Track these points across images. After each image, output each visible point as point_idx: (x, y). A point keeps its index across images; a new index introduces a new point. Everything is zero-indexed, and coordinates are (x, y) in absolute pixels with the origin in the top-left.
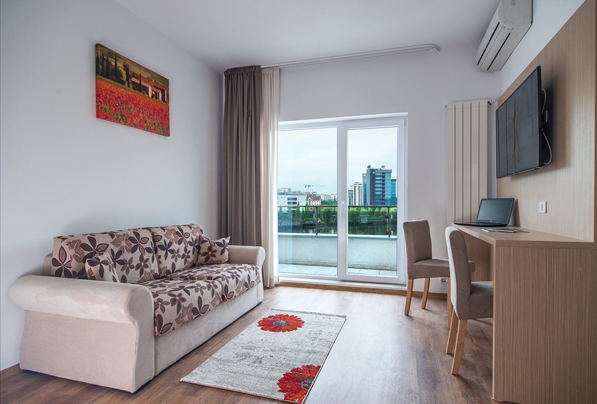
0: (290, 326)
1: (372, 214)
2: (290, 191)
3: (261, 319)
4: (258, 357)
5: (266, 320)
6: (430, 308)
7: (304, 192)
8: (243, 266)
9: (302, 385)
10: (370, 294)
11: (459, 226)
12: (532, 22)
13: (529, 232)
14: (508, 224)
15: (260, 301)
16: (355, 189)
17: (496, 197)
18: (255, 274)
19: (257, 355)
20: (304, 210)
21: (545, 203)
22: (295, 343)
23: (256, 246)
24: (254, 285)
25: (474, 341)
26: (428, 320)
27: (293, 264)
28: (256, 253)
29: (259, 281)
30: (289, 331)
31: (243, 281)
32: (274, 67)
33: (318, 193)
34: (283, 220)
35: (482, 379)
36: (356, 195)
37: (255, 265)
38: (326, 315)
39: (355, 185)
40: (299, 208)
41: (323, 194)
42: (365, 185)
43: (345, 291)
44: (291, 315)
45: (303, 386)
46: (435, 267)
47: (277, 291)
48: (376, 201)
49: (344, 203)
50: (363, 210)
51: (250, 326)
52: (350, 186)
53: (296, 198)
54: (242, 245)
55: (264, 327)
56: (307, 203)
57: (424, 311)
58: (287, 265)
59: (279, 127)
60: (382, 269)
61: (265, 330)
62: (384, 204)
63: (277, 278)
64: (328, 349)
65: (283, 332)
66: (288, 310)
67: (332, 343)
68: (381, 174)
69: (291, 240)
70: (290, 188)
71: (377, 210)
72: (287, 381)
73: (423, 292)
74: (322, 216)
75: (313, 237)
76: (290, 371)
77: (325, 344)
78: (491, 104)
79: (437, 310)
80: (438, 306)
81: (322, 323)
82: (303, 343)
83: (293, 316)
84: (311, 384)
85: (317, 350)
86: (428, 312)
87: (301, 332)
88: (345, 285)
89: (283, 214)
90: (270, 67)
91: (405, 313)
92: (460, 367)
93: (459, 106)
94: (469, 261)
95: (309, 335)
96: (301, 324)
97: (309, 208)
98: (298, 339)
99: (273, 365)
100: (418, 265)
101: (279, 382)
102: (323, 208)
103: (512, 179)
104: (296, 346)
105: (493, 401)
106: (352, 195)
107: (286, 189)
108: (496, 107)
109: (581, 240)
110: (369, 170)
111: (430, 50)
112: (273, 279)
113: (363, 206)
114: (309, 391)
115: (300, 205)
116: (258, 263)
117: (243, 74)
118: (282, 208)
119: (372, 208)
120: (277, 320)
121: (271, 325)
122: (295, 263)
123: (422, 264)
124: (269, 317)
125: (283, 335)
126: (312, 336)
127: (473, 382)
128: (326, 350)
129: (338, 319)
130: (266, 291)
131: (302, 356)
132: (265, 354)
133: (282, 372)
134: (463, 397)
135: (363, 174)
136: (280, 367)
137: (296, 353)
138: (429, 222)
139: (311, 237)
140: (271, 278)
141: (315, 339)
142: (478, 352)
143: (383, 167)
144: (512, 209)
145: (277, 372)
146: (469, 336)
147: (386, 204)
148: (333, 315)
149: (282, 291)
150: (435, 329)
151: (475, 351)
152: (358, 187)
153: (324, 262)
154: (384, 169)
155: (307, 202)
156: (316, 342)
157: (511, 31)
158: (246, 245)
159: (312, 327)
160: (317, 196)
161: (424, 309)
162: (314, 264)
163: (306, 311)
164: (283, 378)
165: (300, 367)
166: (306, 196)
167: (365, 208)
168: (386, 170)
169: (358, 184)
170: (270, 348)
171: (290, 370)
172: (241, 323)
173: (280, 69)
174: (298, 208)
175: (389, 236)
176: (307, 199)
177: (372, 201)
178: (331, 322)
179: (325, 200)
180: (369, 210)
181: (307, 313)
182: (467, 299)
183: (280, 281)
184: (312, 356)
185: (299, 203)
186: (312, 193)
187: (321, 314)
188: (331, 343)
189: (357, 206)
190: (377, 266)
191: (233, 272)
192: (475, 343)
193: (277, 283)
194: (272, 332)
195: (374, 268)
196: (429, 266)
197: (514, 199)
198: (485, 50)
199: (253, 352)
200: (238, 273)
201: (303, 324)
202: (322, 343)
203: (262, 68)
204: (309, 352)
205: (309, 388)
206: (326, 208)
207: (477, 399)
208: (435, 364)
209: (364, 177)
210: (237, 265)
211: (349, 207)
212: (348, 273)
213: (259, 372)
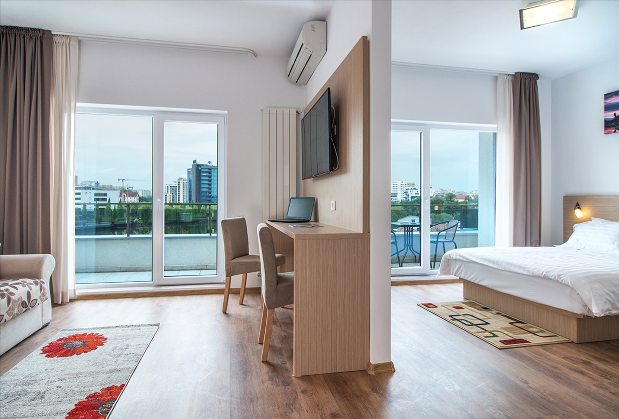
0: (88, 346)
1: (198, 211)
2: (98, 185)
3: (46, 344)
4: (40, 392)
5: (54, 344)
6: (247, 303)
7: (117, 187)
8: (20, 281)
9: (100, 411)
10: (188, 297)
11: (271, 222)
12: (326, 49)
13: (323, 227)
14: (311, 220)
15: (45, 322)
16: (179, 185)
17: (302, 196)
18: (39, 290)
19: (38, 390)
20: (117, 208)
21: (334, 202)
22: (93, 364)
23: (42, 253)
24: (37, 304)
25: (283, 327)
26: (245, 315)
27: (96, 272)
28: (40, 263)
29: (45, 299)
30: (86, 352)
31: (19, 299)
32: (70, 36)
33: (135, 189)
34: (88, 220)
35: (286, 361)
36: (180, 191)
37: (39, 278)
38: (135, 326)
39: (179, 180)
40: (110, 206)
41: (142, 190)
42: (190, 181)
43: (160, 296)
44: (91, 333)
45: (101, 413)
46: (250, 263)
47: (72, 307)
48: (202, 198)
49: (160, 200)
50: (188, 207)
51: (29, 355)
52: (173, 181)
53: (106, 194)
54: (21, 254)
55: (51, 353)
56: (121, 200)
57: (242, 306)
58: (89, 274)
59: (77, 109)
60: (203, 268)
61: (51, 357)
62: (210, 201)
63: (73, 291)
64: (136, 364)
65: (77, 354)
66: (86, 328)
67: (141, 356)
68: (208, 170)
69: (93, 244)
70: (98, 182)
71: (203, 207)
72: (80, 411)
73: (240, 288)
74: (140, 215)
75: (123, 239)
76: (84, 399)
77: (132, 358)
78: (299, 114)
79: (254, 304)
80: (255, 300)
81: (130, 336)
82: (105, 363)
83: (93, 333)
84: (111, 407)
85: (121, 367)
86: (245, 307)
87: (103, 350)
88: (161, 290)
89: (89, 212)
90: (66, 36)
91: (223, 312)
92: (269, 353)
93: (273, 111)
94: (277, 255)
95: (112, 352)
96: (103, 341)
97: (123, 206)
98: (98, 360)
99: (61, 396)
100: (235, 262)
101: (68, 415)
102: (141, 206)
103: (314, 181)
104: (93, 369)
105: (294, 378)
106: (176, 192)
107: (92, 182)
108: (302, 116)
109: (354, 232)
110: (195, 166)
111: (248, 54)
112: (67, 293)
113: (188, 204)
114: (108, 416)
115: (111, 202)
116: (43, 275)
117: (24, 35)
118: (87, 205)
119: (198, 205)
120: (70, 342)
121: (61, 349)
122: (99, 271)
123: (239, 261)
124: (58, 340)
125: (77, 359)
126: (116, 353)
127: (279, 364)
128: (132, 366)
129: (149, 329)
130: (56, 308)
131: (102, 378)
132: (49, 387)
133: (73, 403)
134: (269, 380)
135: (188, 169)
136: (71, 397)
137: (94, 376)
138: (246, 219)
139: (121, 240)
140: (65, 291)
141: (119, 355)
142: (285, 337)
143: (210, 162)
144: (313, 207)
145: (66, 404)
146: (279, 323)
147: (213, 201)
148: (145, 325)
149: (80, 307)
150: (250, 322)
151: (283, 337)
152: (182, 183)
153: (136, 266)
154: (210, 165)
155: (121, 198)
156: (120, 359)
157: (312, 53)
158: (27, 254)
159: (117, 342)
160: (133, 191)
161: (242, 304)
162: (124, 270)
163: (110, 326)
164: (74, 409)
165: (98, 392)
166: (120, 191)
167: (190, 205)
168: (212, 166)
169: (183, 179)
170: (57, 377)
171: (85, 397)
172: (15, 354)
173: (80, 41)
174: (108, 205)
175: (210, 235)
176: (121, 195)
177: (198, 197)
178: (141, 333)
179: (144, 196)
180: (194, 207)
181: (112, 327)
182: (274, 290)
183: (77, 294)
184: (115, 376)
185: (109, 200)
186: (128, 188)
187: (129, 327)
188: (139, 356)
189: (181, 204)
190: (198, 266)
191: (3, 290)
192: (283, 329)
193: (73, 297)
194: (62, 358)
195: (194, 269)
196: (245, 262)
197: (315, 198)
198: (293, 65)
199: (32, 388)
200: (12, 290)
201: (106, 341)
202: (128, 358)
203: (54, 35)
204: (111, 372)
205: (108, 412)
206: (144, 205)
207: (281, 379)
208: (248, 355)
209: (189, 172)
210: (11, 280)
211: (165, 204)
212: (165, 277)
213: (40, 410)
